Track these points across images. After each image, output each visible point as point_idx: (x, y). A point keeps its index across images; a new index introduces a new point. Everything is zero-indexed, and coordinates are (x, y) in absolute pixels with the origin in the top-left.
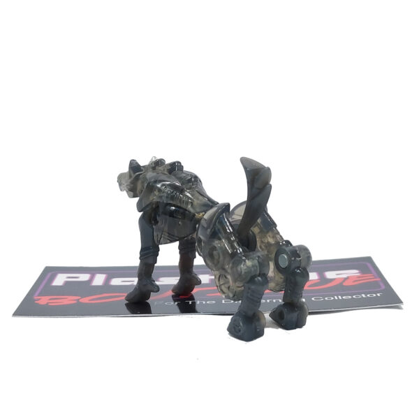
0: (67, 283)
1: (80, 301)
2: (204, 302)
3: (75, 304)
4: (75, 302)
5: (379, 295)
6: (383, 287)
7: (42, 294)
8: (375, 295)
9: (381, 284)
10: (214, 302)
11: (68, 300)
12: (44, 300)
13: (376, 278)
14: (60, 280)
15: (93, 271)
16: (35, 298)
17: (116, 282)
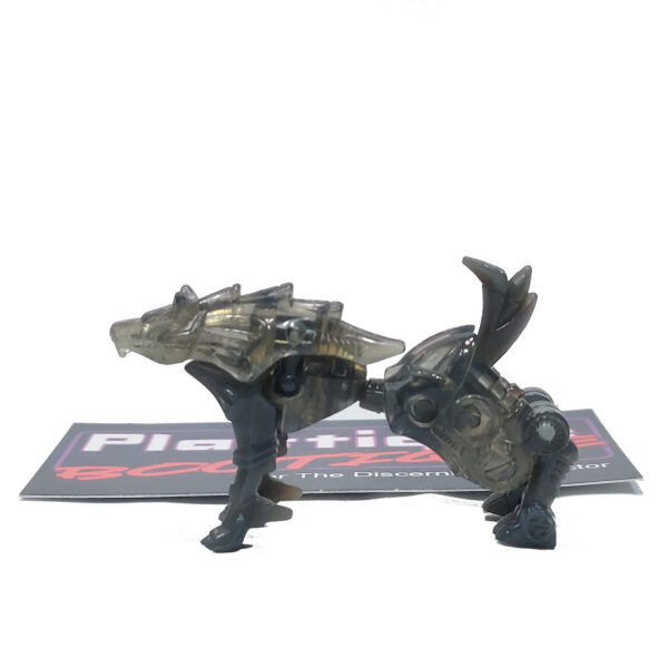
0: (106, 447)
1: (129, 473)
2: (325, 476)
3: (119, 478)
4: (120, 475)
5: (604, 465)
6: (611, 454)
7: (66, 464)
8: (597, 466)
9: (609, 450)
10: (341, 475)
11: (109, 473)
12: (70, 473)
13: (599, 440)
14: (96, 443)
15: (149, 430)
16: (57, 469)
17: (185, 445)
